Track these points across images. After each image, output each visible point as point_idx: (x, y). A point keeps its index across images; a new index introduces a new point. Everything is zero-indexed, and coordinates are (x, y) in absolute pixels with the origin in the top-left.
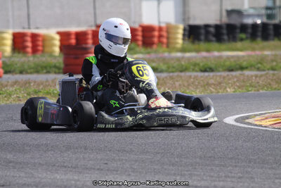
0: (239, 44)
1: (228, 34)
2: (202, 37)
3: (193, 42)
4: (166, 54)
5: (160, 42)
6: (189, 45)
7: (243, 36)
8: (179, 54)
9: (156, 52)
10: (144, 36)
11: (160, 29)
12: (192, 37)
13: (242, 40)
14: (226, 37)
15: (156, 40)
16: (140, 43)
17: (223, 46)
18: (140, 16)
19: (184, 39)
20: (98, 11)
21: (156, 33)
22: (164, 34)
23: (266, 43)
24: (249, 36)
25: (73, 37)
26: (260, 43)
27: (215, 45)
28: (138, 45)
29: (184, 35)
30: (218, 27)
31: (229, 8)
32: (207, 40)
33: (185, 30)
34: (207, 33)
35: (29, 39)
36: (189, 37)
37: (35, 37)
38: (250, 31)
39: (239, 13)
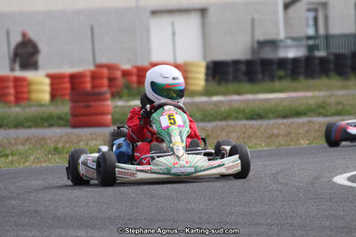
1: (263, 72)
2: (231, 77)
3: (219, 82)
6: (214, 86)
7: (281, 73)
8: (204, 99)
13: (281, 78)
14: (260, 76)
17: (256, 87)
18: (149, 51)
19: (207, 80)
24: (289, 73)
25: (67, 80)
26: (303, 82)
27: (247, 86)
29: (207, 74)
30: (249, 63)
31: (261, 39)
32: (236, 80)
33: (208, 68)
34: (236, 71)
35: (11, 84)
36: (214, 76)
37: (17, 81)
39: (273, 44)
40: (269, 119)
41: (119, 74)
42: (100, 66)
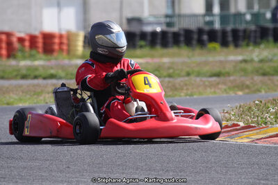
0: (138, 52)
4: (66, 61)
5: (61, 49)
7: (143, 43)
9: (56, 59)
10: (45, 44)
11: (61, 36)
13: (141, 47)
15: (56, 47)
16: (40, 50)
18: (41, 23)
21: (57, 40)
22: (65, 41)
23: (165, 51)
24: (148, 43)
26: (159, 50)
28: (39, 52)
33: (85, 37)
38: (149, 38)
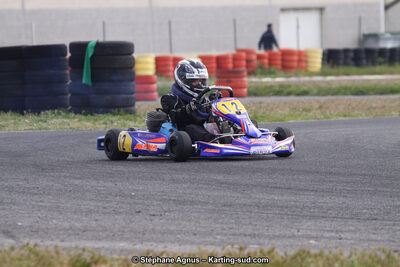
0: (378, 68)
1: (367, 58)
2: (341, 61)
3: (333, 66)
5: (300, 67)
6: (328, 69)
7: (381, 59)
8: (319, 78)
9: (296, 76)
10: (283, 60)
11: (300, 54)
12: (331, 61)
13: (380, 64)
14: (364, 61)
15: (295, 64)
16: (280, 67)
17: (361, 70)
19: (323, 64)
20: (238, 35)
21: (296, 58)
22: (303, 58)
24: (387, 59)
25: (214, 61)
26: (398, 67)
27: (354, 69)
28: (278, 69)
29: (323, 59)
30: (356, 52)
31: (366, 32)
32: (346, 64)
33: (324, 54)
34: (346, 57)
36: (328, 61)
37: (176, 60)
38: (388, 54)
39: (375, 36)
40: (370, 94)
41: (254, 57)
42: (239, 51)
